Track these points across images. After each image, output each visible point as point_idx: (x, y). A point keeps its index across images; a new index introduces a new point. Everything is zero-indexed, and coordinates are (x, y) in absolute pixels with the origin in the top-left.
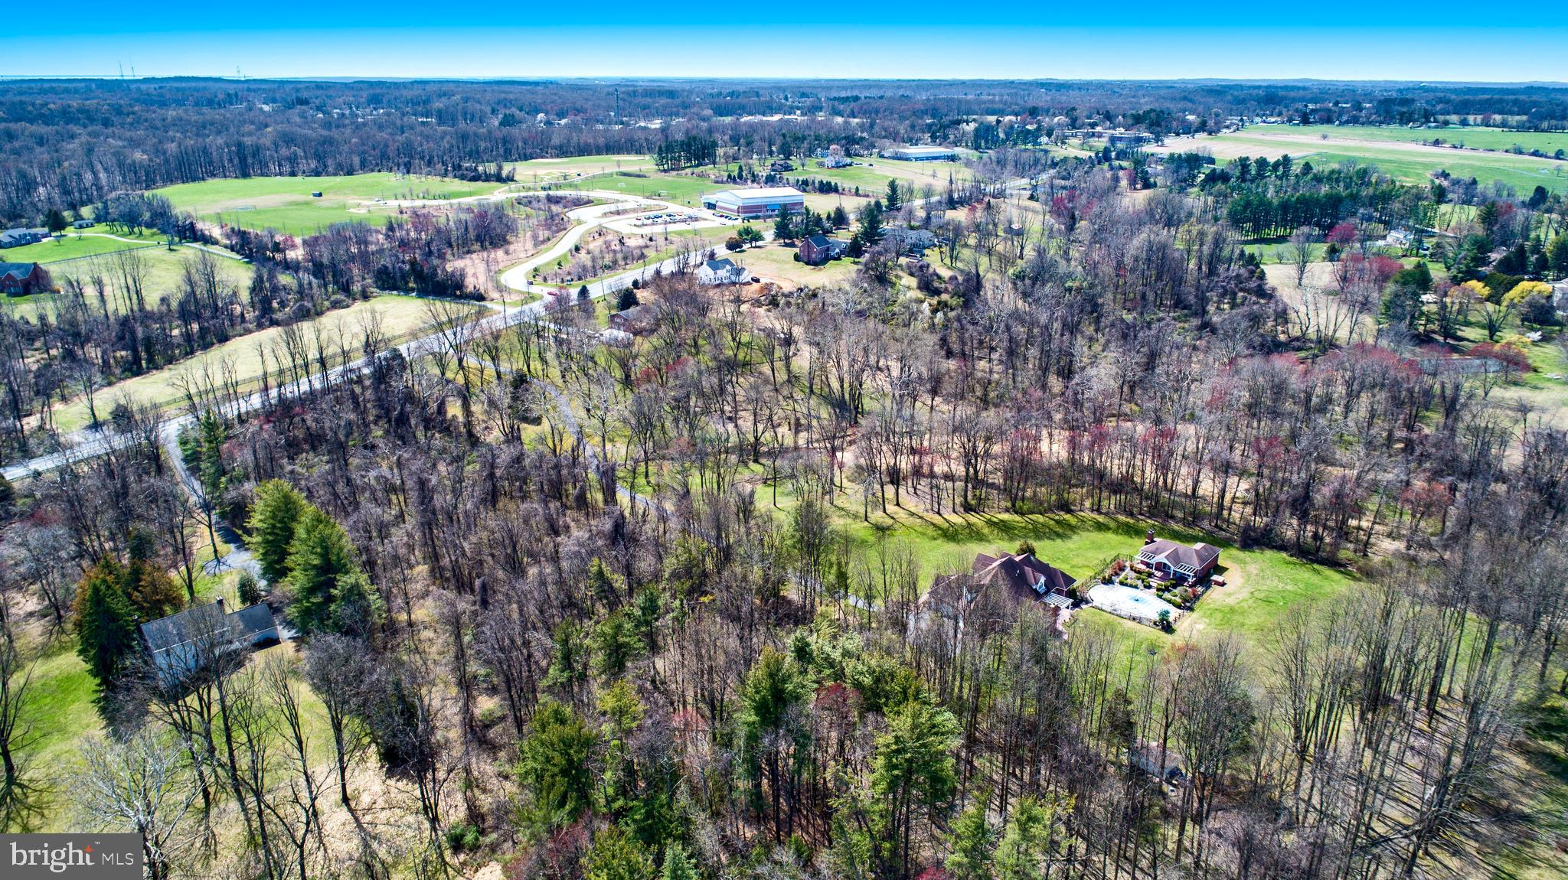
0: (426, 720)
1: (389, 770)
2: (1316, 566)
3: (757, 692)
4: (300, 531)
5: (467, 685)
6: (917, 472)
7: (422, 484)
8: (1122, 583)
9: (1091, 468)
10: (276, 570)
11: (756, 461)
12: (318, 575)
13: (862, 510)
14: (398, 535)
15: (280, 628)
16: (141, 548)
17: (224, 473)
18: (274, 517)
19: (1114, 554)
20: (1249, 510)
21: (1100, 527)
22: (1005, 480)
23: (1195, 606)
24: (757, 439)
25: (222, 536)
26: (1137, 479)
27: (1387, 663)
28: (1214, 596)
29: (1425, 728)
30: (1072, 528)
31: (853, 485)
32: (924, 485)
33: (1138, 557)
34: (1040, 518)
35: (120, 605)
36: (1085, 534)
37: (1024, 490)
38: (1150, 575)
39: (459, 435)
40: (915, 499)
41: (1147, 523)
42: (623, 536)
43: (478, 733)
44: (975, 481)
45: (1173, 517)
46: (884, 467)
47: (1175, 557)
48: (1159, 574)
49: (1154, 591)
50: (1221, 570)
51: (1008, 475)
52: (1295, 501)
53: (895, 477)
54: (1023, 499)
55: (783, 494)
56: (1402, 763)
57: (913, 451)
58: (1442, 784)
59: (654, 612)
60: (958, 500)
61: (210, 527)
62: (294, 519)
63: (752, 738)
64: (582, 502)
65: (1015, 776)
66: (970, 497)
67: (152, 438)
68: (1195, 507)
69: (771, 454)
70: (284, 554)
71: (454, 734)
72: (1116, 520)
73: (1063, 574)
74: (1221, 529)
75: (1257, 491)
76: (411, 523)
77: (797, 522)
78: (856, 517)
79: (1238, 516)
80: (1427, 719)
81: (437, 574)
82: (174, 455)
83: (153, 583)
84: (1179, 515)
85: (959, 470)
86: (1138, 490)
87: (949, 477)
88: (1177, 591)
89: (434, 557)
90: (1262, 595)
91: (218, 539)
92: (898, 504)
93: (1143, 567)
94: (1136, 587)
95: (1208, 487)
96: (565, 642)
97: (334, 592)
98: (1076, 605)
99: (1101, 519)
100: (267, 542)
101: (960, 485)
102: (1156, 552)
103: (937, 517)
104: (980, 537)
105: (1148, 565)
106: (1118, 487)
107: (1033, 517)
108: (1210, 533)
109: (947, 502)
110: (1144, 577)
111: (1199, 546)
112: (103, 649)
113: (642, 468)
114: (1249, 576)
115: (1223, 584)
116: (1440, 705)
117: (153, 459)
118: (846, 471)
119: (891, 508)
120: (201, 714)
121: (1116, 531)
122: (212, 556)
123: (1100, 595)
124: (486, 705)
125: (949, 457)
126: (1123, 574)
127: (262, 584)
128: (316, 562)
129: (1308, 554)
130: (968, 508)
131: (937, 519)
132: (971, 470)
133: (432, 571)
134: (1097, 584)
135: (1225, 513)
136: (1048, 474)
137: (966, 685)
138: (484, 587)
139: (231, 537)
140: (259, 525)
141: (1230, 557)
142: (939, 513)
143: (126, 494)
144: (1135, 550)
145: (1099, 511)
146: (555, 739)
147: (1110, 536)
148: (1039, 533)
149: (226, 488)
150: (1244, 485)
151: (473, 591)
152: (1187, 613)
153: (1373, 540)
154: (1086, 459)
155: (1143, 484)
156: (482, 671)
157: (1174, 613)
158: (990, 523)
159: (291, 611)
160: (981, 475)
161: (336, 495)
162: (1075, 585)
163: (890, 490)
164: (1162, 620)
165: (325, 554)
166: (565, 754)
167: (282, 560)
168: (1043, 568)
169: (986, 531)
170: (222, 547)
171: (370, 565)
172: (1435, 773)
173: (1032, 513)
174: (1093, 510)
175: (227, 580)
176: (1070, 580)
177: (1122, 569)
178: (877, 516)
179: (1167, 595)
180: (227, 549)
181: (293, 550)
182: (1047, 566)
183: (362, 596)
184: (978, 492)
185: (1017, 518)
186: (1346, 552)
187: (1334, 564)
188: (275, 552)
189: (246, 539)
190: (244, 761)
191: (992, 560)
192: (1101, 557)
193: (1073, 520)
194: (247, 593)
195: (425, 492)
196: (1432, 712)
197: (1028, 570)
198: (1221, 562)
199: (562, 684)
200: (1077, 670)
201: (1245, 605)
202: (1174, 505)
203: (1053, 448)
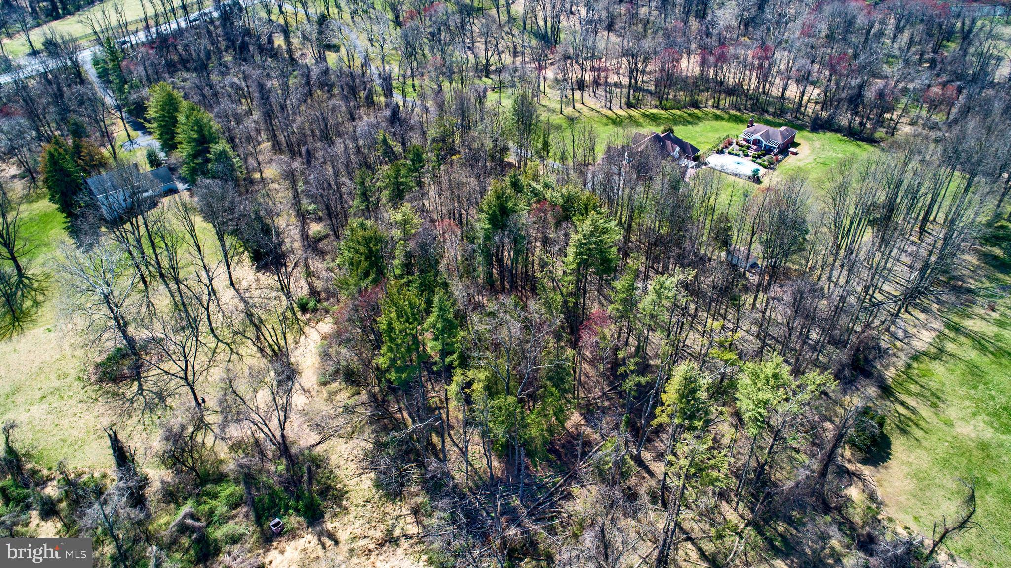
0: (278, 235)
1: (257, 267)
2: (859, 142)
3: (490, 208)
4: (182, 118)
5: (303, 217)
6: (596, 83)
7: (261, 87)
8: (729, 153)
9: (715, 80)
10: (170, 145)
11: (487, 76)
12: (197, 146)
13: (559, 107)
14: (249, 123)
15: (177, 183)
16: (78, 132)
17: (126, 83)
18: (163, 109)
19: (725, 134)
20: (818, 107)
21: (717, 117)
22: (656, 86)
23: (777, 167)
24: (488, 61)
25: (131, 126)
26: (746, 88)
27: (899, 200)
28: (790, 162)
29: (916, 240)
30: (699, 119)
31: (552, 91)
32: (601, 92)
33: (742, 136)
34: (678, 112)
35: (69, 166)
36: (707, 122)
37: (668, 94)
38: (749, 148)
39: (284, 59)
40: (594, 100)
41: (749, 116)
42: (399, 119)
43: (313, 245)
44: (635, 87)
45: (767, 112)
46: (574, 79)
47: (767, 136)
48: (754, 147)
49: (750, 158)
50: (796, 145)
51: (658, 82)
52: (851, 98)
53: (581, 85)
54: (667, 99)
55: (505, 97)
56: (898, 260)
57: (593, 69)
58: (923, 270)
59: (420, 163)
60: (623, 101)
61: (122, 119)
62: (176, 110)
63: (487, 238)
64: (370, 102)
65: (653, 268)
66: (631, 97)
67: (74, 59)
68: (783, 105)
69: (498, 71)
70: (173, 135)
71: (297, 245)
72: (728, 113)
73: (691, 146)
74: (799, 119)
75: (826, 95)
76: (256, 115)
77: (514, 109)
78: (554, 111)
79: (811, 111)
80: (918, 235)
81: (277, 147)
82: (91, 72)
83: (89, 153)
84: (771, 110)
85: (625, 81)
86: (746, 94)
87: (617, 85)
88: (765, 158)
89: (273, 137)
90: (821, 161)
91: (129, 129)
92: (583, 103)
93: (744, 143)
94: (739, 155)
95: (793, 91)
96: (363, 183)
97: (209, 156)
98: (698, 166)
99: (718, 112)
100: (160, 126)
101: (625, 91)
102: (754, 133)
103: (609, 111)
104: (637, 124)
105: (748, 141)
106: (731, 92)
107: (673, 111)
108: (790, 121)
109: (615, 102)
110: (744, 150)
111: (783, 129)
112: (64, 194)
113: (409, 81)
114: (814, 148)
115: (796, 154)
116: (929, 227)
117: (77, 75)
118: (548, 83)
119: (578, 106)
120: (134, 234)
121: (728, 120)
122: (127, 139)
123: (714, 160)
124: (315, 228)
125: (618, 73)
126: (731, 147)
127: (162, 155)
128: (195, 136)
129: (854, 134)
130: (630, 105)
131: (609, 113)
132: (633, 81)
133: (274, 146)
134: (713, 153)
135: (802, 109)
136: (686, 84)
137: (625, 213)
138: (308, 151)
139: (138, 127)
140: (154, 115)
141: (803, 137)
142: (610, 109)
143: (62, 96)
144: (740, 132)
145: (718, 107)
146: (360, 239)
147: (724, 123)
148: (676, 121)
149: (130, 93)
150: (817, 91)
151: (301, 155)
152: (771, 172)
153: (898, 126)
154: (711, 74)
155: (748, 90)
156: (311, 207)
157: (762, 171)
158: (644, 115)
159: (183, 171)
160: (639, 83)
161: (204, 96)
162: (699, 153)
163: (577, 95)
164: (754, 176)
165: (201, 130)
166: (367, 246)
167: (173, 138)
168: (678, 142)
169: (641, 120)
170: (133, 133)
171: (231, 140)
172: (918, 265)
173: (673, 109)
174: (713, 107)
175: (139, 153)
176: (695, 150)
177: (730, 144)
178: (568, 110)
179: (759, 160)
180: (136, 135)
181: (179, 131)
182: (681, 141)
183: (228, 158)
184: (637, 95)
185: (663, 112)
186: (880, 133)
187: (872, 141)
188: (167, 133)
189: (147, 125)
190: (165, 263)
191: (645, 137)
192: (717, 136)
193: (700, 114)
194: (153, 160)
195: (264, 93)
196: (922, 231)
197: (668, 143)
198: (796, 140)
199: (363, 210)
200: (697, 201)
201: (809, 166)
202: (769, 104)
203: (689, 66)
